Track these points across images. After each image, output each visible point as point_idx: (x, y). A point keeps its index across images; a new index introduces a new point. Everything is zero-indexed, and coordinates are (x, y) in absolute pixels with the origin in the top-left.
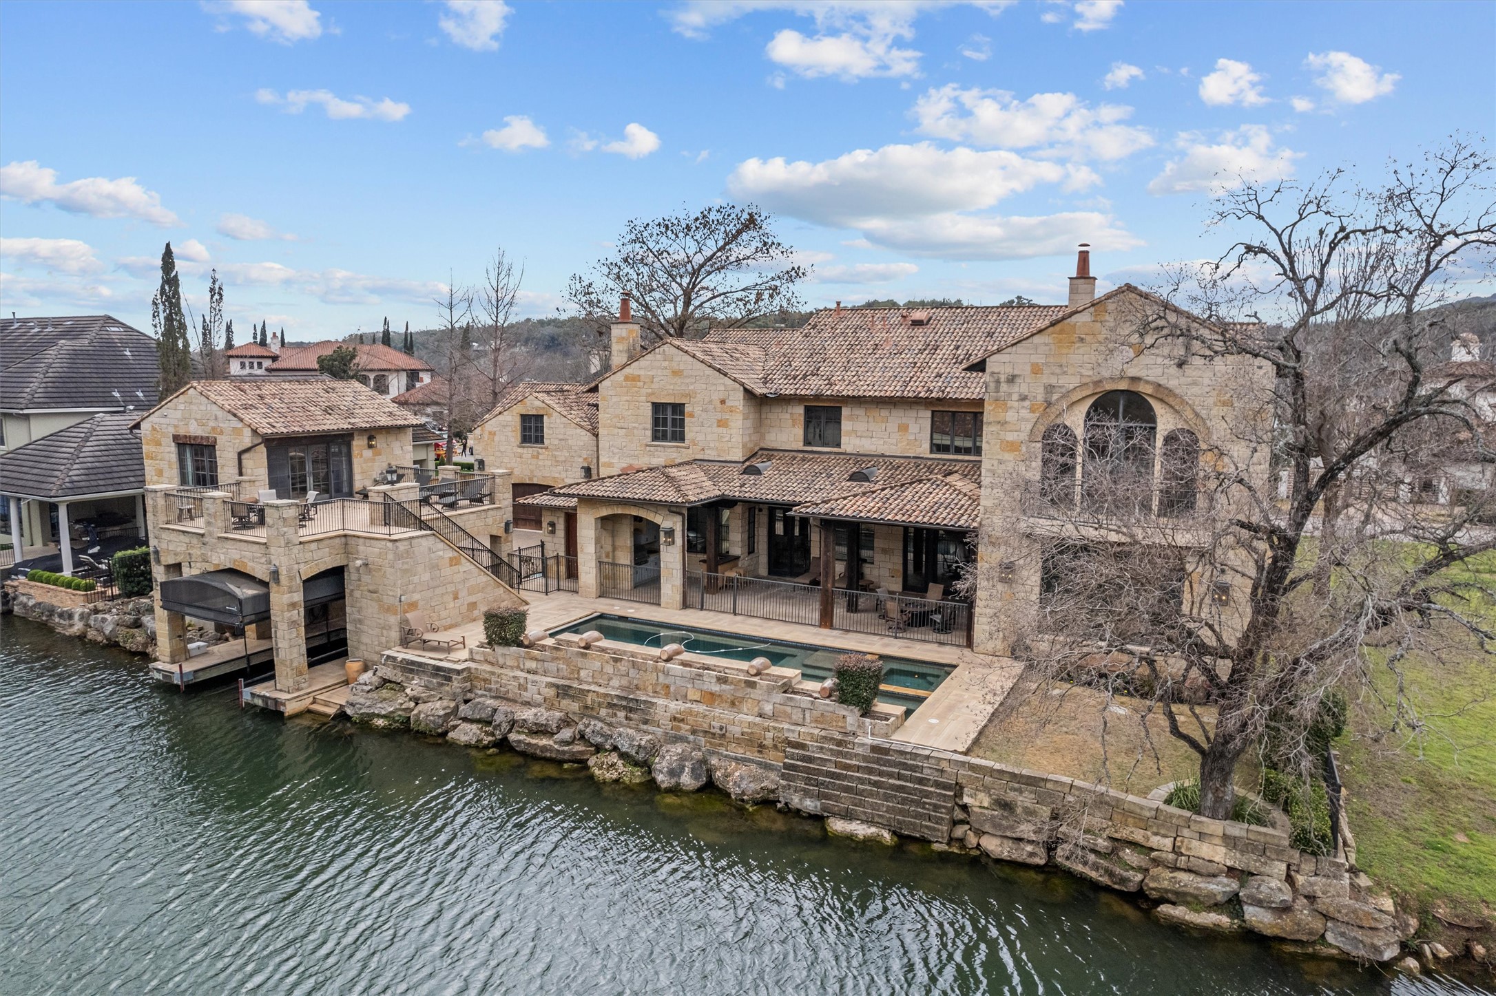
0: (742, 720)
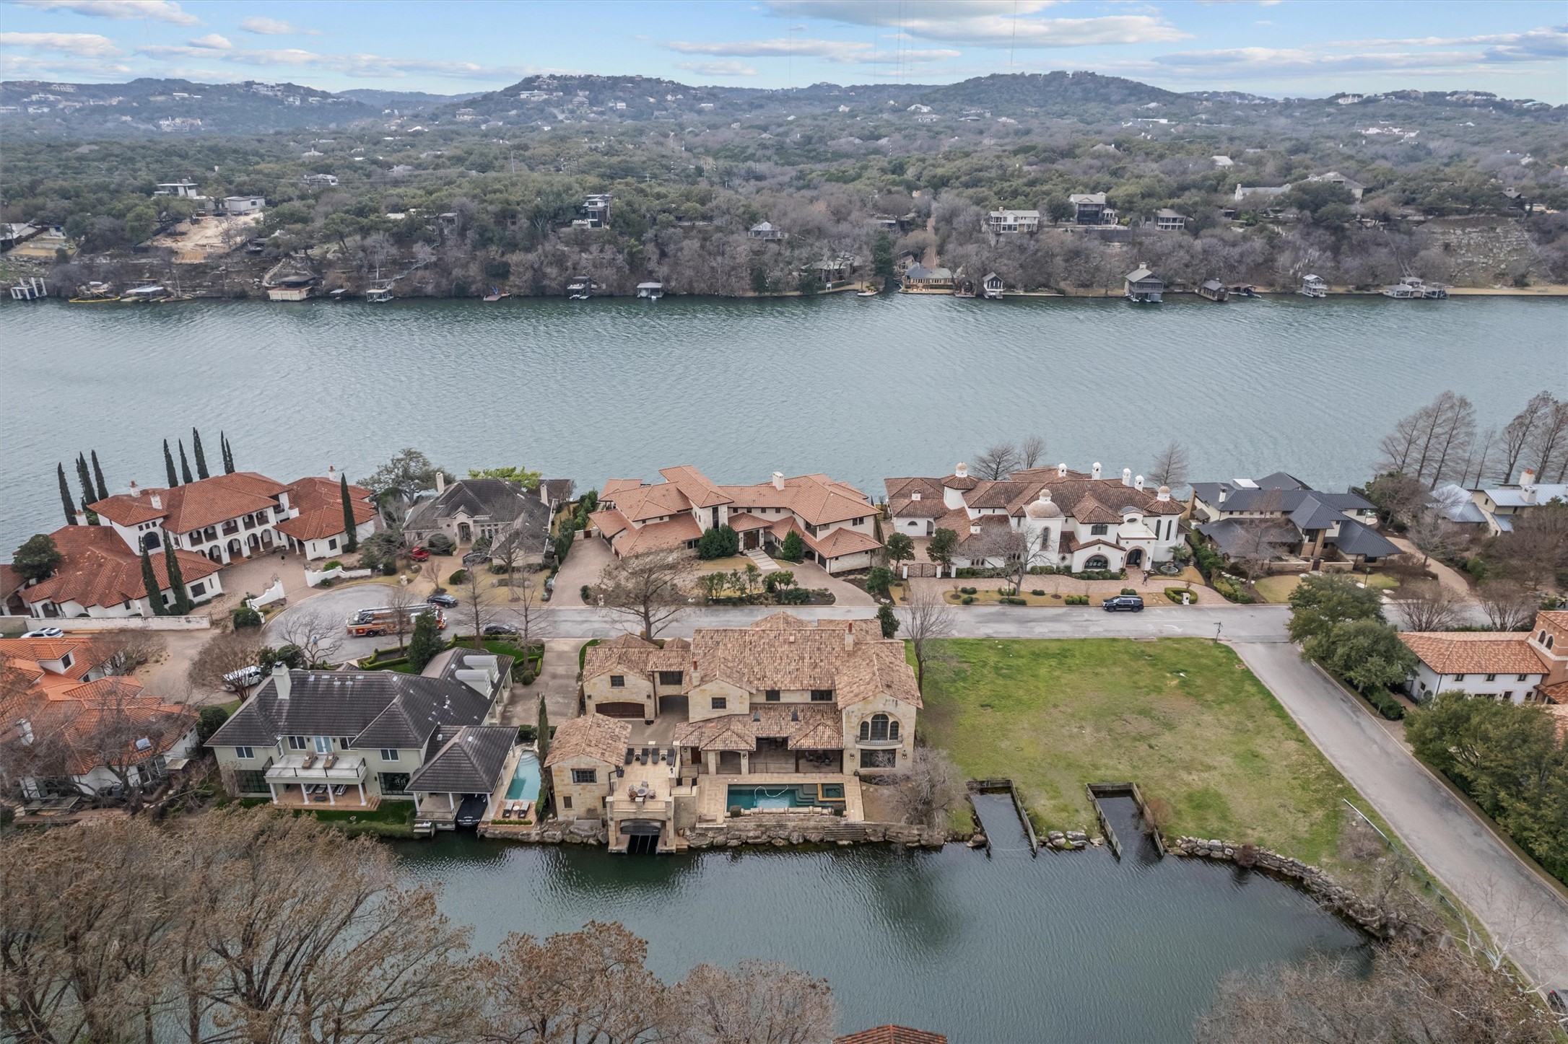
0: (812, 823)
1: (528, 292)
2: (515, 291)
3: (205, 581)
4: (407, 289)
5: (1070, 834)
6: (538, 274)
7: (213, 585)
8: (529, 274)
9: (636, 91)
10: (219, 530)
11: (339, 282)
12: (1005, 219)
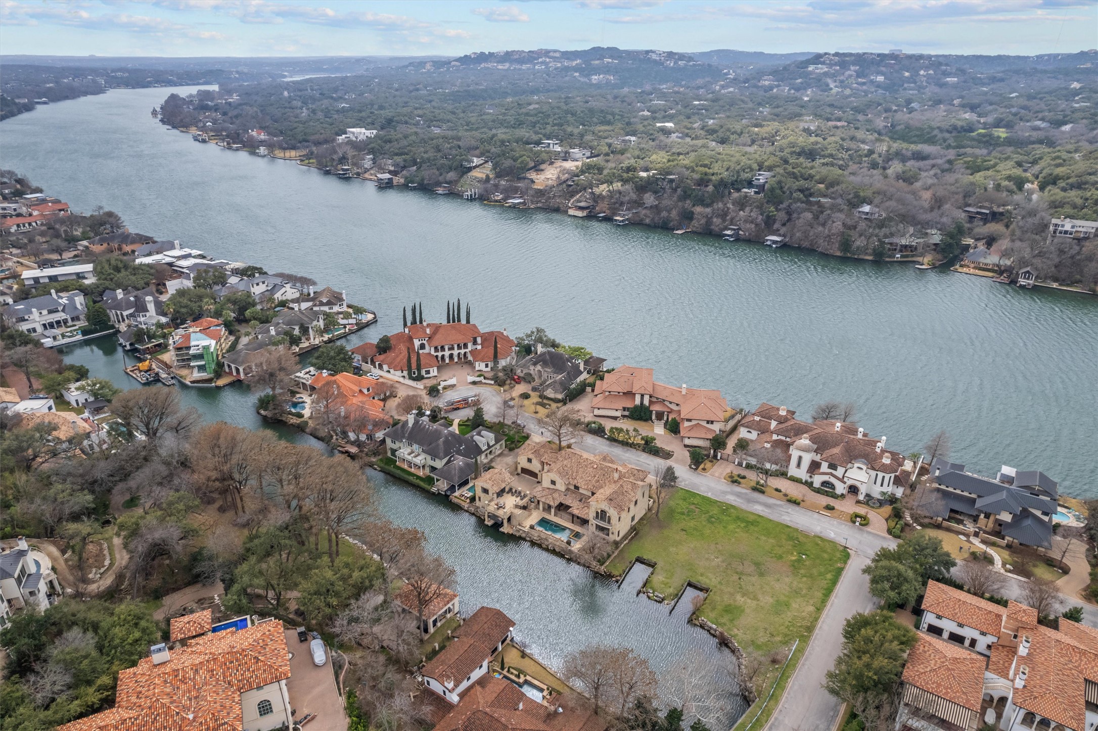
1: (699, 230)
2: (694, 229)
3: (431, 370)
4: (637, 219)
5: (656, 593)
6: (709, 222)
7: (434, 372)
8: (703, 221)
9: (897, 67)
10: (456, 346)
11: (604, 209)
12: (1063, 226)
